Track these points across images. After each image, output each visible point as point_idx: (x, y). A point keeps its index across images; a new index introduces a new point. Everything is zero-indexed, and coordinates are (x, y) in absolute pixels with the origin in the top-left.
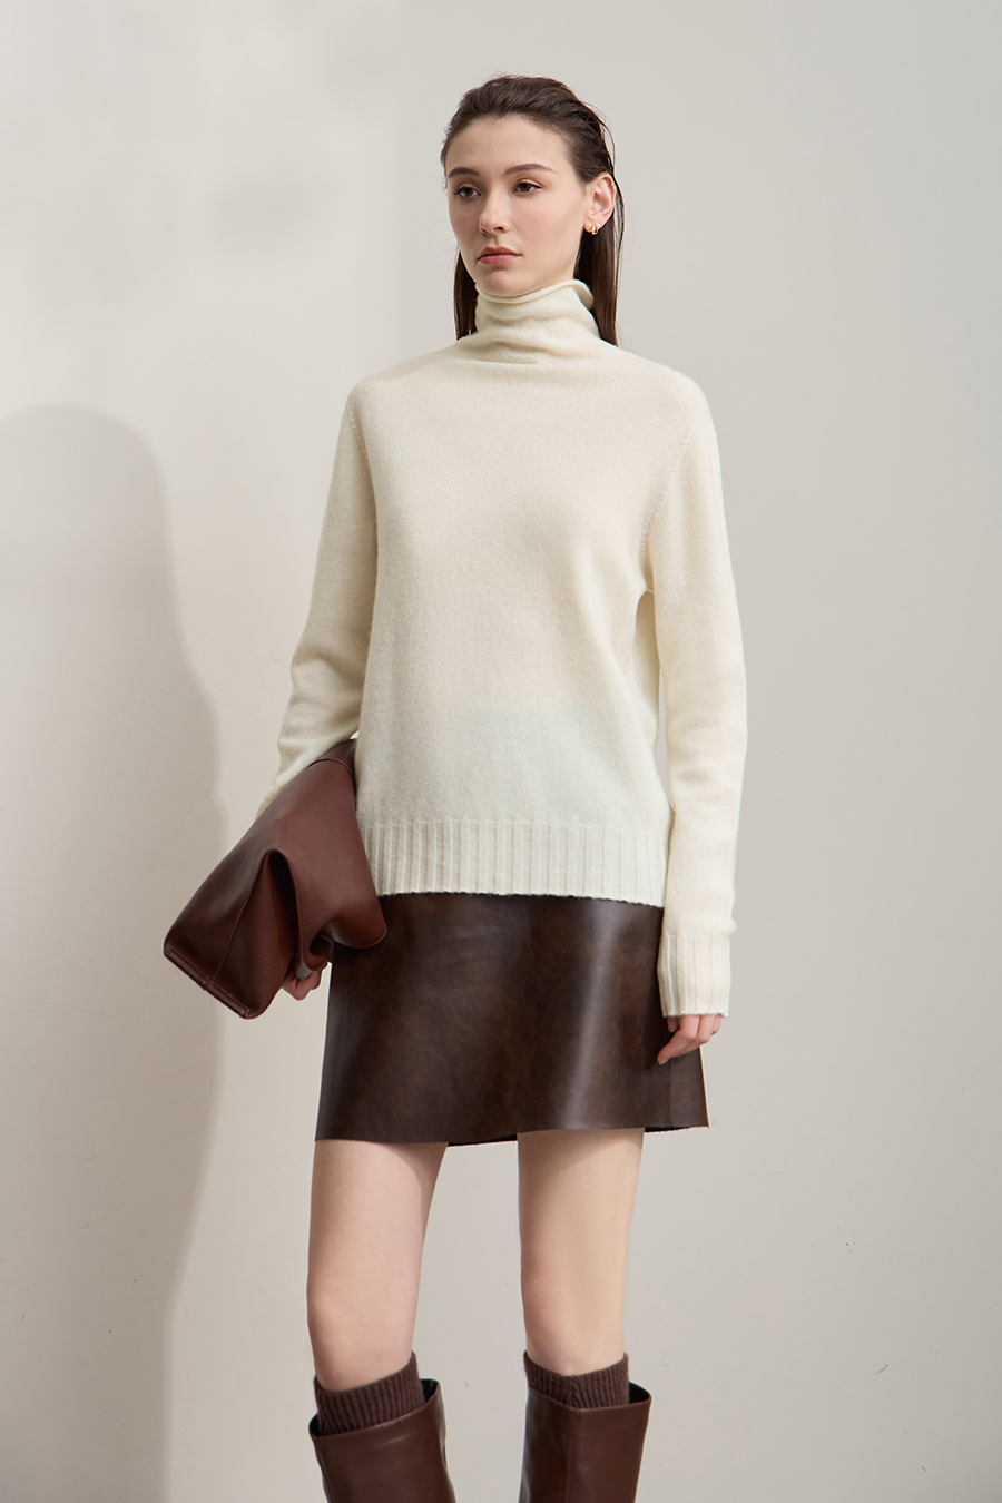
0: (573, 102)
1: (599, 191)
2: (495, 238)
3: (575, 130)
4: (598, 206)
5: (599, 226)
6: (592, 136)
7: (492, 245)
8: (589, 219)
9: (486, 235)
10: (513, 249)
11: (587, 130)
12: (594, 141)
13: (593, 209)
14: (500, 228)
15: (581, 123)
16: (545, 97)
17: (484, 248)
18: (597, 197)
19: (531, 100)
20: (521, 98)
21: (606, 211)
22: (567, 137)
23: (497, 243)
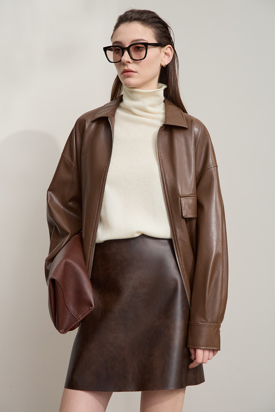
0: (157, 18)
1: (166, 52)
2: (127, 65)
3: (157, 28)
4: (167, 57)
5: (166, 64)
6: (164, 30)
7: (126, 68)
8: (163, 61)
9: (124, 64)
10: (133, 70)
11: (162, 27)
12: (165, 32)
13: (164, 57)
14: (129, 62)
15: (160, 25)
16: (146, 16)
17: (123, 69)
18: (166, 53)
19: (141, 16)
20: (137, 16)
21: (169, 59)
22: (154, 30)
23: (128, 67)
